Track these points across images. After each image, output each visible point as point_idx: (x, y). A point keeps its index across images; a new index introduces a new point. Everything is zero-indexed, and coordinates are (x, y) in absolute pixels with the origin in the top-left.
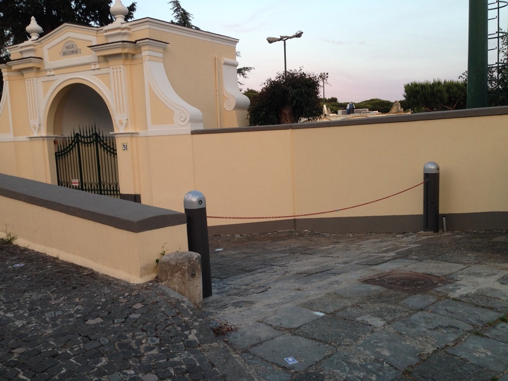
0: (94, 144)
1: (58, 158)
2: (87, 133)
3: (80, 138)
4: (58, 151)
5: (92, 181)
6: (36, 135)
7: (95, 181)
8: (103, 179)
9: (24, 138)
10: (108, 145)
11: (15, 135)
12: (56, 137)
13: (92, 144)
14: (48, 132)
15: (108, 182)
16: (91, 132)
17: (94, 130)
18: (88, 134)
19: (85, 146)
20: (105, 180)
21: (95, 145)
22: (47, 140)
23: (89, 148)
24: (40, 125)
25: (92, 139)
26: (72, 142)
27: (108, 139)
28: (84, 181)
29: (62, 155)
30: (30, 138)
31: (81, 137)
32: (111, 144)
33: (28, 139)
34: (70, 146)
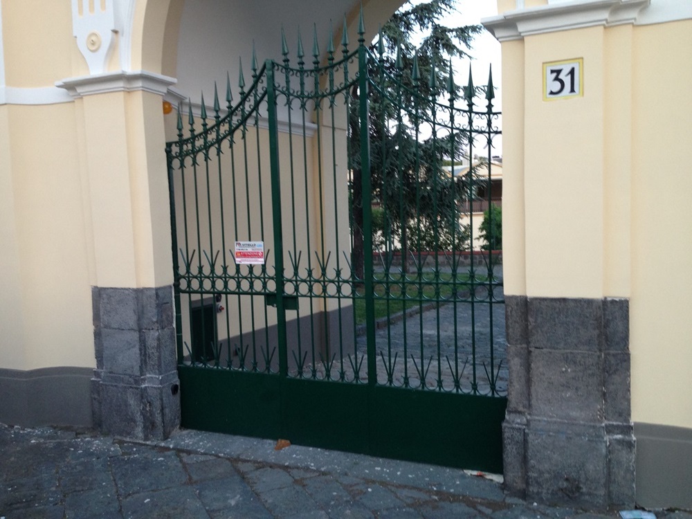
1: (176, 163)
3: (281, 80)
4: (180, 136)
14: (146, 58)
19: (303, 108)
24: (116, 32)
26: (245, 96)
28: (288, 248)
29: (194, 151)
31: (289, 72)
34: (218, 125)
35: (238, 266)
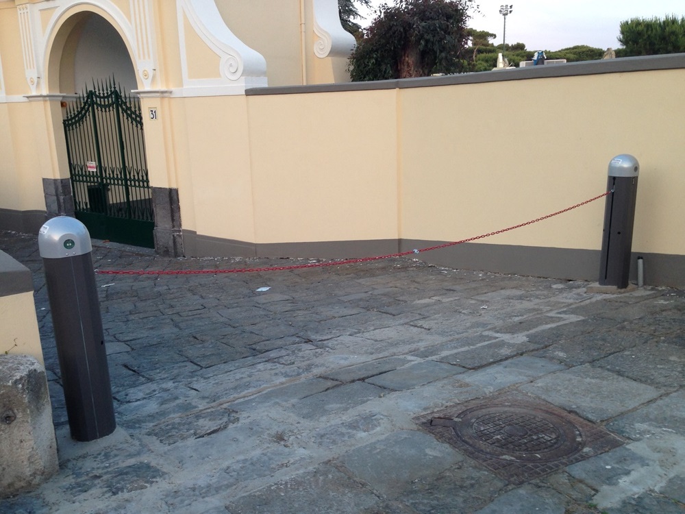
0: (113, 107)
1: (67, 128)
2: (103, 90)
3: (94, 99)
4: (68, 117)
5: (114, 166)
6: (34, 93)
7: (118, 166)
8: (129, 163)
9: (19, 98)
10: (133, 109)
11: (8, 92)
12: (64, 97)
13: (111, 108)
14: (50, 88)
15: (135, 167)
16: (109, 89)
17: (113, 86)
18: (105, 92)
19: (102, 110)
20: (131, 165)
21: (115, 110)
22: (50, 100)
23: (108, 113)
25: (110, 99)
26: (85, 103)
27: (132, 100)
28: (103, 165)
29: (72, 124)
30: (28, 97)
31: (96, 97)
32: (137, 109)
33: (26, 100)
34: (82, 110)
35: (89, 172)
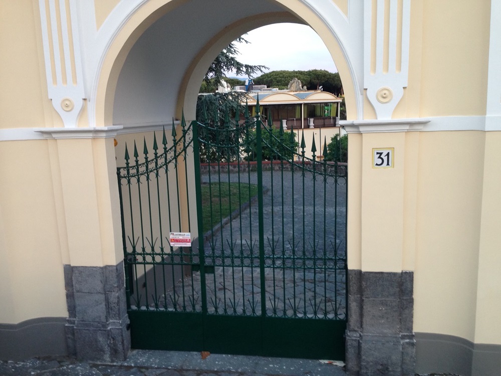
1: (124, 181)
4: (127, 164)
6: (71, 126)
7: (246, 238)
14: (106, 117)
20: (278, 234)
22: (106, 137)
24: (85, 99)
29: (137, 174)
35: (172, 248)
